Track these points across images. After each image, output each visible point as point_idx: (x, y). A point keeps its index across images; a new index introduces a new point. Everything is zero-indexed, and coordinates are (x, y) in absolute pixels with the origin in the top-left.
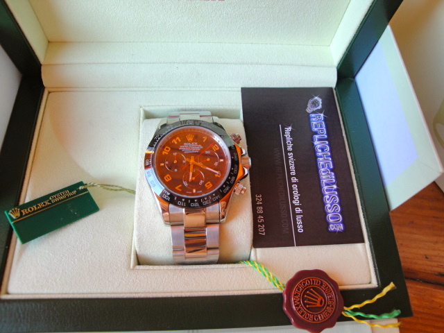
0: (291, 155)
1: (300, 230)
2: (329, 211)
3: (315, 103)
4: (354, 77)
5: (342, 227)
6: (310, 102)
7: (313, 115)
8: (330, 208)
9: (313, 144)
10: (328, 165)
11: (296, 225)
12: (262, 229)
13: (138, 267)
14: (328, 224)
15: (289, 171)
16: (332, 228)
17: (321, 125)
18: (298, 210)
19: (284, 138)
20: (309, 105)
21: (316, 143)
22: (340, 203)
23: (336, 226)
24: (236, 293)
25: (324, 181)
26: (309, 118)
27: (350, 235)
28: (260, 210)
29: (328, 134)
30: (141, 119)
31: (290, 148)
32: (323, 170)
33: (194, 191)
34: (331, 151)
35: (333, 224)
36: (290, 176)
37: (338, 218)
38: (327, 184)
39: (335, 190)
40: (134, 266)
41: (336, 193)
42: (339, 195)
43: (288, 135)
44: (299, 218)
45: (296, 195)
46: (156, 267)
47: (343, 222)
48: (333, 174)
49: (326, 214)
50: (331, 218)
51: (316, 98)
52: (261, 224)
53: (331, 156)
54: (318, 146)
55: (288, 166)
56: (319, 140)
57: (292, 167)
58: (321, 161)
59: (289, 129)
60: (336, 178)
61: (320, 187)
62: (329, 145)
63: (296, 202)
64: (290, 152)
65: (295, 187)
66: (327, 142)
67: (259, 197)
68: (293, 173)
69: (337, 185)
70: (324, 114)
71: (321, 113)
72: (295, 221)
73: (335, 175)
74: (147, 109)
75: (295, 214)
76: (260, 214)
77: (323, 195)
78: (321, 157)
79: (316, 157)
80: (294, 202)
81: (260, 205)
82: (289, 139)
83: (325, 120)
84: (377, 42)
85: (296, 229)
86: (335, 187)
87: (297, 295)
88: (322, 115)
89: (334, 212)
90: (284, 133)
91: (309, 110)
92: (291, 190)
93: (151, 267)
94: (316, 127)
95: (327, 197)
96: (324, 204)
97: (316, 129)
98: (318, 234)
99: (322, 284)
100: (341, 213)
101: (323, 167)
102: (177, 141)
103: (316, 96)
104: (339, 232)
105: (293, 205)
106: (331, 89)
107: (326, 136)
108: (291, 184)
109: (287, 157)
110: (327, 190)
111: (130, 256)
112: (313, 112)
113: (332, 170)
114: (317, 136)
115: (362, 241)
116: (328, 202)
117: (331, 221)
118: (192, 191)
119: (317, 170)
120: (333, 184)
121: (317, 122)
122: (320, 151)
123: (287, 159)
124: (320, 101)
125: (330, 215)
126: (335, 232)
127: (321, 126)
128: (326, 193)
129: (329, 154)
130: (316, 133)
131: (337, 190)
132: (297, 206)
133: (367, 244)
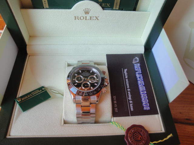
1: (132, 110)
2: (144, 102)
3: (136, 60)
4: (151, 49)
5: (149, 108)
6: (134, 59)
7: (135, 64)
8: (144, 101)
9: (136, 76)
10: (142, 84)
11: (130, 108)
12: (116, 110)
13: (65, 125)
14: (143, 107)
16: (145, 108)
19: (124, 74)
20: (133, 61)
22: (148, 99)
23: (147, 108)
24: (106, 135)
27: (152, 111)
28: (115, 102)
29: (141, 71)
30: (66, 66)
31: (126, 77)
32: (140, 86)
34: (143, 78)
35: (145, 107)
36: (127, 89)
37: (147, 104)
38: (142, 91)
39: (145, 93)
40: (63, 124)
41: (146, 95)
42: (147, 96)
44: (131, 105)
45: (130, 96)
46: (72, 125)
47: (149, 106)
49: (142, 103)
50: (145, 105)
51: (136, 58)
52: (116, 108)
53: (143, 80)
54: (138, 76)
55: (126, 84)
56: (138, 74)
57: (128, 85)
58: (139, 82)
59: (126, 70)
60: (146, 89)
61: (139, 93)
62: (142, 76)
63: (130, 98)
64: (127, 79)
65: (129, 93)
66: (141, 75)
67: (115, 97)
68: (128, 87)
69: (146, 92)
70: (140, 64)
71: (139, 63)
72: (130, 106)
73: (145, 88)
75: (129, 104)
76: (115, 104)
77: (141, 96)
78: (139, 80)
79: (137, 81)
80: (129, 99)
81: (115, 100)
82: (126, 74)
83: (140, 66)
84: (159, 35)
85: (130, 109)
86: (145, 92)
87: (130, 134)
88: (139, 64)
89: (146, 102)
90: (124, 71)
91: (134, 62)
92: (128, 94)
93: (70, 125)
94: (137, 69)
95: (142, 96)
96: (141, 99)
97: (137, 70)
98: (139, 111)
99: (141, 131)
100: (148, 102)
103: (136, 57)
104: (148, 110)
105: (128, 99)
106: (142, 54)
107: (141, 73)
108: (127, 91)
109: (125, 81)
110: (142, 94)
111: (61, 120)
112: (135, 63)
113: (144, 86)
114: (137, 73)
115: (158, 114)
116: (143, 98)
117: (144, 106)
119: (138, 86)
120: (145, 91)
121: (137, 67)
122: (139, 78)
123: (126, 82)
125: (144, 104)
126: (146, 110)
127: (139, 69)
128: (142, 95)
129: (142, 79)
130: (137, 71)
131: (146, 93)
132: (130, 100)
133: (159, 115)
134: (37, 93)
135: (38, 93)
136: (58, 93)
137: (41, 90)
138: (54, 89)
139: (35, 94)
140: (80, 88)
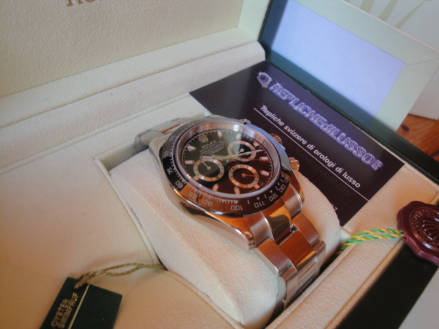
0: (286, 128)
1: (357, 185)
2: (359, 155)
3: (263, 78)
5: (379, 163)
6: (259, 78)
7: (271, 88)
8: (358, 153)
9: (295, 111)
10: (322, 121)
11: (350, 183)
14: (369, 166)
15: (300, 143)
16: (375, 167)
17: (285, 93)
18: (339, 170)
19: (268, 117)
21: (296, 108)
22: (360, 145)
25: (332, 134)
26: (271, 92)
27: (390, 168)
29: (297, 97)
31: (281, 124)
32: (322, 126)
34: (313, 109)
35: (372, 163)
36: (305, 147)
37: (370, 157)
38: (337, 136)
41: (349, 138)
42: (353, 139)
43: (268, 113)
44: (345, 175)
47: (377, 158)
48: (332, 125)
49: (360, 159)
50: (367, 159)
51: (260, 74)
53: (317, 112)
54: (300, 110)
55: (295, 139)
56: (296, 104)
57: (299, 138)
58: (314, 121)
59: (264, 108)
60: (338, 127)
61: (335, 141)
62: (307, 104)
63: (331, 164)
64: (284, 126)
65: (316, 152)
66: (303, 103)
68: (304, 142)
69: (344, 132)
70: (279, 82)
71: (275, 83)
72: (346, 181)
73: (334, 125)
75: (340, 175)
77: (343, 147)
78: (311, 117)
79: (308, 119)
80: (329, 165)
82: (273, 116)
83: (284, 87)
85: (354, 186)
86: (343, 134)
88: (278, 84)
89: (363, 154)
90: (264, 114)
91: (265, 85)
92: (318, 157)
94: (283, 96)
95: (347, 145)
96: (351, 153)
97: (285, 98)
100: (368, 151)
101: (321, 124)
103: (259, 72)
104: (382, 167)
105: (330, 168)
107: (298, 99)
108: (312, 152)
109: (286, 131)
110: (342, 140)
112: (271, 84)
113: (329, 123)
114: (291, 103)
115: (403, 164)
116: (351, 149)
117: (368, 162)
119: (319, 129)
120: (340, 133)
121: (280, 91)
122: (305, 113)
123: (289, 133)
124: (265, 74)
125: (363, 159)
126: (379, 169)
127: (287, 94)
128: (343, 143)
129: (314, 111)
130: (288, 101)
131: (347, 136)
132: (335, 167)
133: (407, 165)
134: (68, 312)
135: (74, 309)
136: (134, 270)
137: (74, 295)
138: (115, 264)
139: (64, 320)
140: (237, 190)
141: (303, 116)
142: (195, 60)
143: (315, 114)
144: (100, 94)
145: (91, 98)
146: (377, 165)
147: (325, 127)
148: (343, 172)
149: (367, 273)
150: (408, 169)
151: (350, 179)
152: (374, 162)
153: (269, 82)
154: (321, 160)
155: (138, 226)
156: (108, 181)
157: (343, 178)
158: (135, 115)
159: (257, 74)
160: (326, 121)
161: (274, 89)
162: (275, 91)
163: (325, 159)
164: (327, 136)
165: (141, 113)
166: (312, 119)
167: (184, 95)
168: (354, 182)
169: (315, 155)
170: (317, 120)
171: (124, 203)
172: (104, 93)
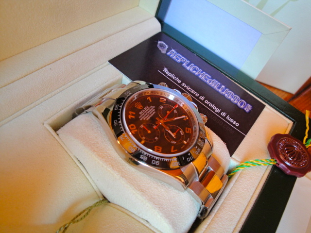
0: (183, 84)
15: (194, 95)
17: (179, 56)
18: (224, 114)
21: (188, 68)
25: (215, 87)
26: (169, 56)
33: (185, 142)
43: (169, 74)
48: (214, 80)
74: (50, 121)
101: (207, 80)
102: (132, 115)
118: (184, 144)
124: (162, 42)
141: (194, 74)
142: (111, 35)
143: (202, 72)
144: (41, 70)
145: (33, 74)
146: (248, 108)
147: (210, 82)
148: (226, 116)
149: (253, 190)
150: (268, 109)
151: (232, 121)
152: (246, 106)
153: (166, 49)
154: (210, 108)
155: (85, 173)
156: (57, 141)
157: (227, 120)
158: (70, 84)
159: (157, 43)
160: (210, 77)
161: (171, 54)
162: (172, 56)
163: (213, 106)
164: (212, 88)
165: (74, 81)
166: (200, 76)
167: (105, 64)
168: (234, 123)
169: (206, 104)
170: (204, 76)
171: (72, 157)
172: (44, 68)
